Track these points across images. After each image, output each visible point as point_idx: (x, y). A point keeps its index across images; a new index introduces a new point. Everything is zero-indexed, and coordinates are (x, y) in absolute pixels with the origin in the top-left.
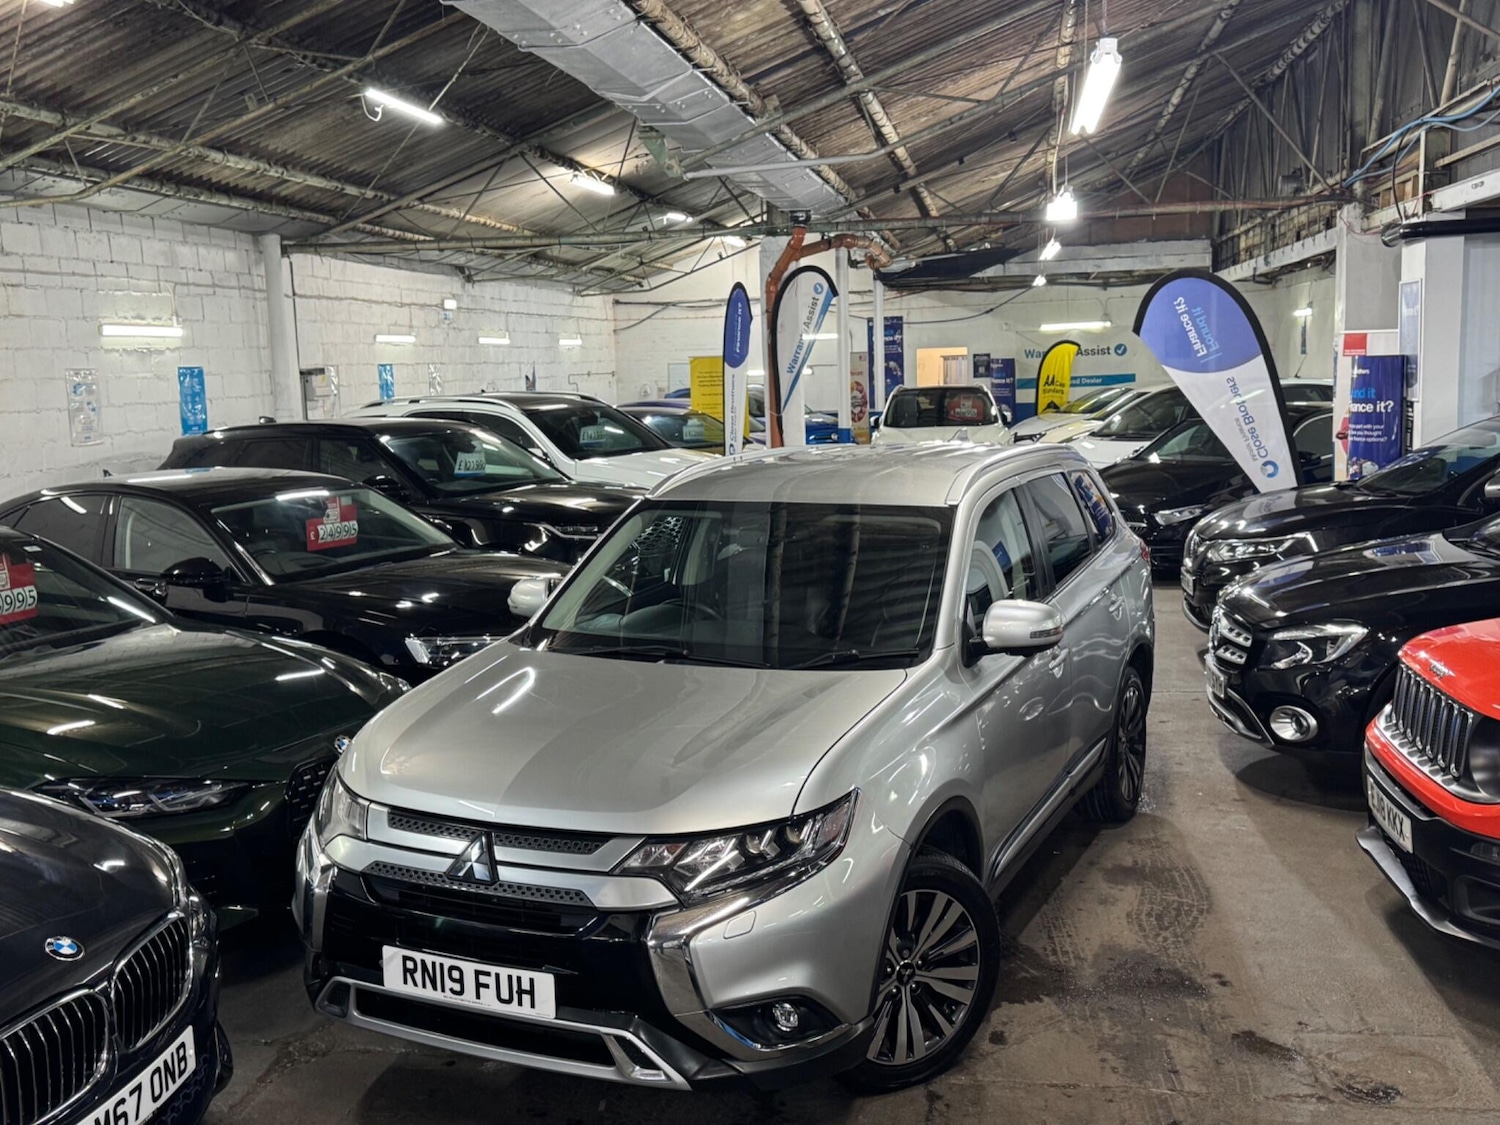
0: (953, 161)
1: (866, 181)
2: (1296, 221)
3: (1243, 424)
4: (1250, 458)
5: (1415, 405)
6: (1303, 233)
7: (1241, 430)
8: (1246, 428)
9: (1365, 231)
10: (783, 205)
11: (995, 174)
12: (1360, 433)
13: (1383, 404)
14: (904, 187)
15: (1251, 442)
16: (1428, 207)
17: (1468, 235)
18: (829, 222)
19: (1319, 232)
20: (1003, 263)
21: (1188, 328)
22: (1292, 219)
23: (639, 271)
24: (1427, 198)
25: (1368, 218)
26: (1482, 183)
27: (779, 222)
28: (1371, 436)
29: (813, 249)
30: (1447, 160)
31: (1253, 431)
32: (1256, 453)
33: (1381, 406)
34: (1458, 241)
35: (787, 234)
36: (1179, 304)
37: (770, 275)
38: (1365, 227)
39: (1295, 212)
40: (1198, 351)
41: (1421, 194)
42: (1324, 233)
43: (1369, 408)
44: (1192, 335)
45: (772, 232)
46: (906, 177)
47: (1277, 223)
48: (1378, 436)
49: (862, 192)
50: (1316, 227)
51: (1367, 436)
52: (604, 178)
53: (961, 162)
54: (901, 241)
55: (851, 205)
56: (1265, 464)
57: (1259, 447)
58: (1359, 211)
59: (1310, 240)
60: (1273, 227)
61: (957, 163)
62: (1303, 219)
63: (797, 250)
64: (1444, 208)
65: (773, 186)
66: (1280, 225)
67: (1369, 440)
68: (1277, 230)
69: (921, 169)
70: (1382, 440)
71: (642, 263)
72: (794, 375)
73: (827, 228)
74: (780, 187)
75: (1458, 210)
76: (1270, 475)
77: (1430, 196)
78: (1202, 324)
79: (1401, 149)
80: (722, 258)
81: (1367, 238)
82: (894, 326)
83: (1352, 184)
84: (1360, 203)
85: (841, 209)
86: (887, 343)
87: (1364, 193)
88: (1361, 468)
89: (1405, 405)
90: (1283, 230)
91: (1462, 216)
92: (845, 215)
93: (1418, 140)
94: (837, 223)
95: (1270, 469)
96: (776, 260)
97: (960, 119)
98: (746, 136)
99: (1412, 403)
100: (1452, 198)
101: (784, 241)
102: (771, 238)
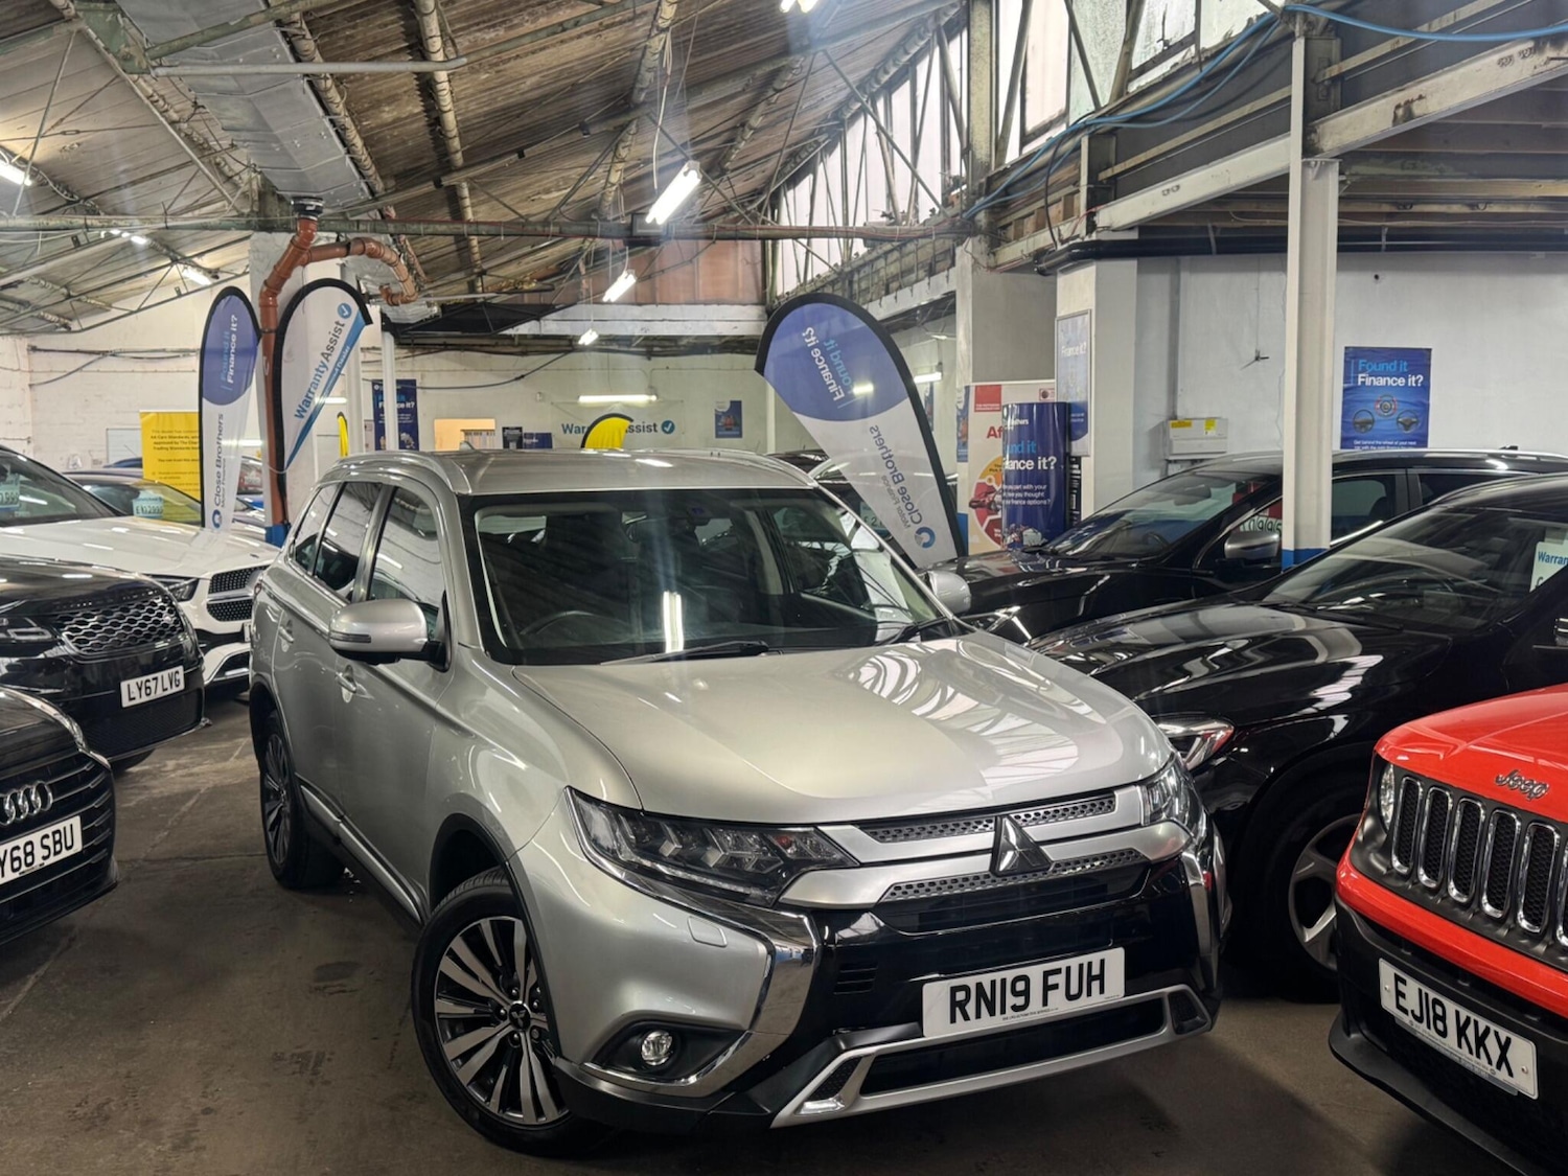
0: (511, 152)
1: (398, 167)
2: (882, 273)
3: (891, 483)
4: (902, 524)
5: (1083, 459)
6: (894, 285)
7: (890, 491)
8: (895, 488)
9: (992, 268)
10: (284, 184)
11: (548, 191)
12: (1020, 495)
13: (1044, 461)
14: (446, 182)
15: (902, 505)
16: (1091, 227)
17: (1142, 259)
18: (343, 219)
19: (917, 281)
20: (538, 319)
21: (821, 365)
22: (878, 271)
23: (65, 307)
24: (1090, 216)
25: (994, 254)
26: (1178, 187)
27: (276, 213)
28: (1032, 498)
29: (324, 253)
30: (1118, 169)
31: (903, 491)
32: (908, 518)
33: (1042, 463)
34: (1129, 267)
35: (289, 231)
36: (809, 336)
37: (265, 283)
38: (992, 264)
39: (881, 263)
40: (834, 394)
41: (1083, 211)
42: (927, 280)
43: (1029, 465)
44: (826, 373)
45: (267, 227)
46: (447, 167)
47: (856, 277)
48: (1040, 498)
49: (391, 183)
50: (913, 277)
51: (1026, 499)
52: (14, 160)
53: (521, 155)
54: (426, 273)
55: (376, 199)
56: (920, 531)
57: (911, 511)
58: (984, 246)
59: (907, 290)
60: (851, 283)
61: (515, 156)
62: (893, 269)
63: (301, 253)
64: (1115, 226)
65: (277, 140)
66: (860, 280)
67: (1030, 502)
68: (856, 286)
69: (473, 157)
70: (1045, 502)
71: (69, 297)
72: (304, 421)
73: (343, 226)
74: (286, 143)
75: (1130, 228)
76: (926, 545)
77: (1094, 214)
78: (837, 361)
79: (1053, 160)
80: (180, 295)
81: (995, 276)
82: (407, 390)
83: (975, 215)
84: (985, 235)
85: (363, 203)
86: (400, 411)
87: (990, 224)
88: (1021, 536)
89: (1070, 461)
90: (863, 285)
91: (1134, 235)
92: (367, 211)
93: (1078, 148)
94: (358, 221)
95: (926, 537)
96: (274, 263)
97: (576, 24)
98: (253, 19)
99: (1078, 460)
100: (1123, 213)
101: (283, 240)
102: (263, 235)
